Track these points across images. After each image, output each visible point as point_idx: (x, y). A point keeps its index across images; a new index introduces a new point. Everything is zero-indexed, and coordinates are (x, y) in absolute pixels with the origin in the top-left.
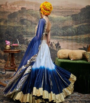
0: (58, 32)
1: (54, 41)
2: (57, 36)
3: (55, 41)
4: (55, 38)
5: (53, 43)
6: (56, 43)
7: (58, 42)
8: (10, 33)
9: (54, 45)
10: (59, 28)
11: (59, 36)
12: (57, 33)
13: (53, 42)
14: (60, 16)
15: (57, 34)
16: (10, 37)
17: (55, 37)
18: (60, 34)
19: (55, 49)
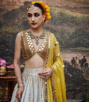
0: (84, 41)
1: (78, 56)
2: (82, 48)
3: (80, 55)
4: (79, 51)
5: (75, 59)
6: (82, 58)
7: (84, 57)
8: (7, 43)
9: (77, 62)
10: (86, 35)
11: (86, 47)
12: (82, 42)
13: (76, 57)
14: (87, 14)
15: (83, 45)
16: (8, 50)
17: (79, 49)
18: (86, 44)
19: (80, 68)
